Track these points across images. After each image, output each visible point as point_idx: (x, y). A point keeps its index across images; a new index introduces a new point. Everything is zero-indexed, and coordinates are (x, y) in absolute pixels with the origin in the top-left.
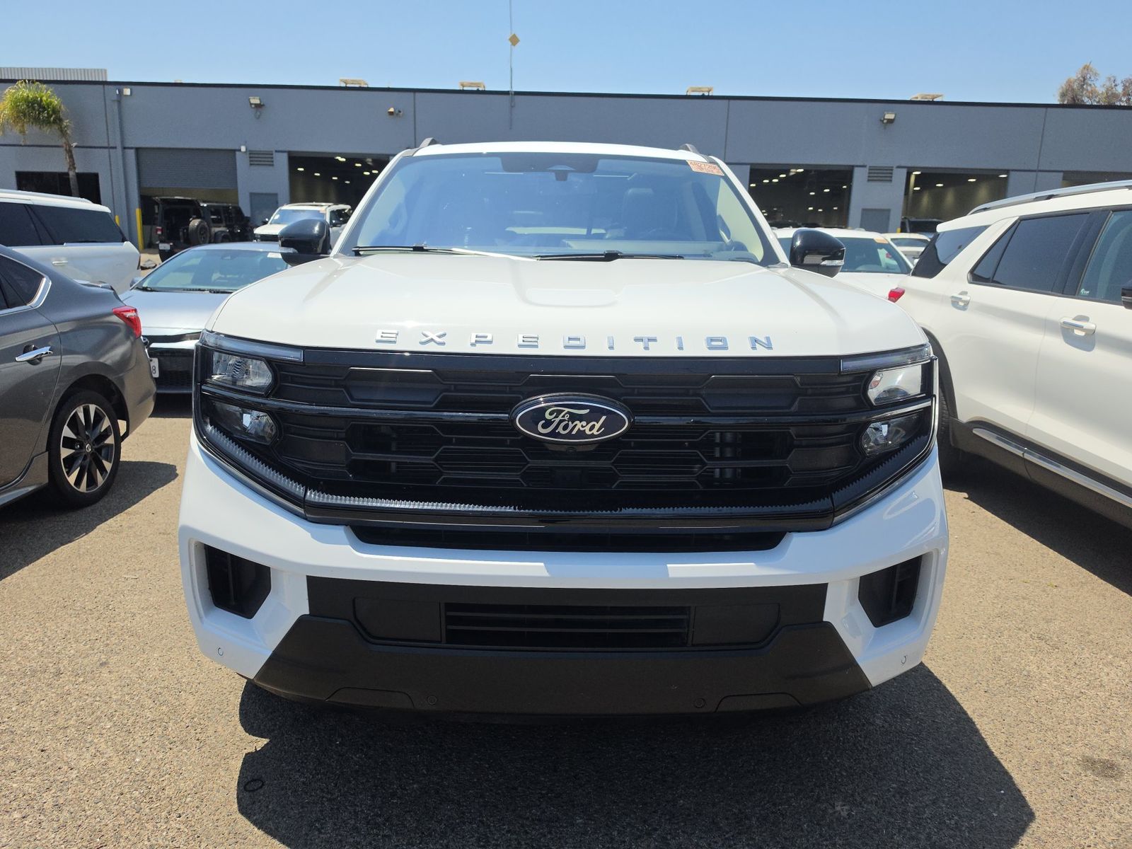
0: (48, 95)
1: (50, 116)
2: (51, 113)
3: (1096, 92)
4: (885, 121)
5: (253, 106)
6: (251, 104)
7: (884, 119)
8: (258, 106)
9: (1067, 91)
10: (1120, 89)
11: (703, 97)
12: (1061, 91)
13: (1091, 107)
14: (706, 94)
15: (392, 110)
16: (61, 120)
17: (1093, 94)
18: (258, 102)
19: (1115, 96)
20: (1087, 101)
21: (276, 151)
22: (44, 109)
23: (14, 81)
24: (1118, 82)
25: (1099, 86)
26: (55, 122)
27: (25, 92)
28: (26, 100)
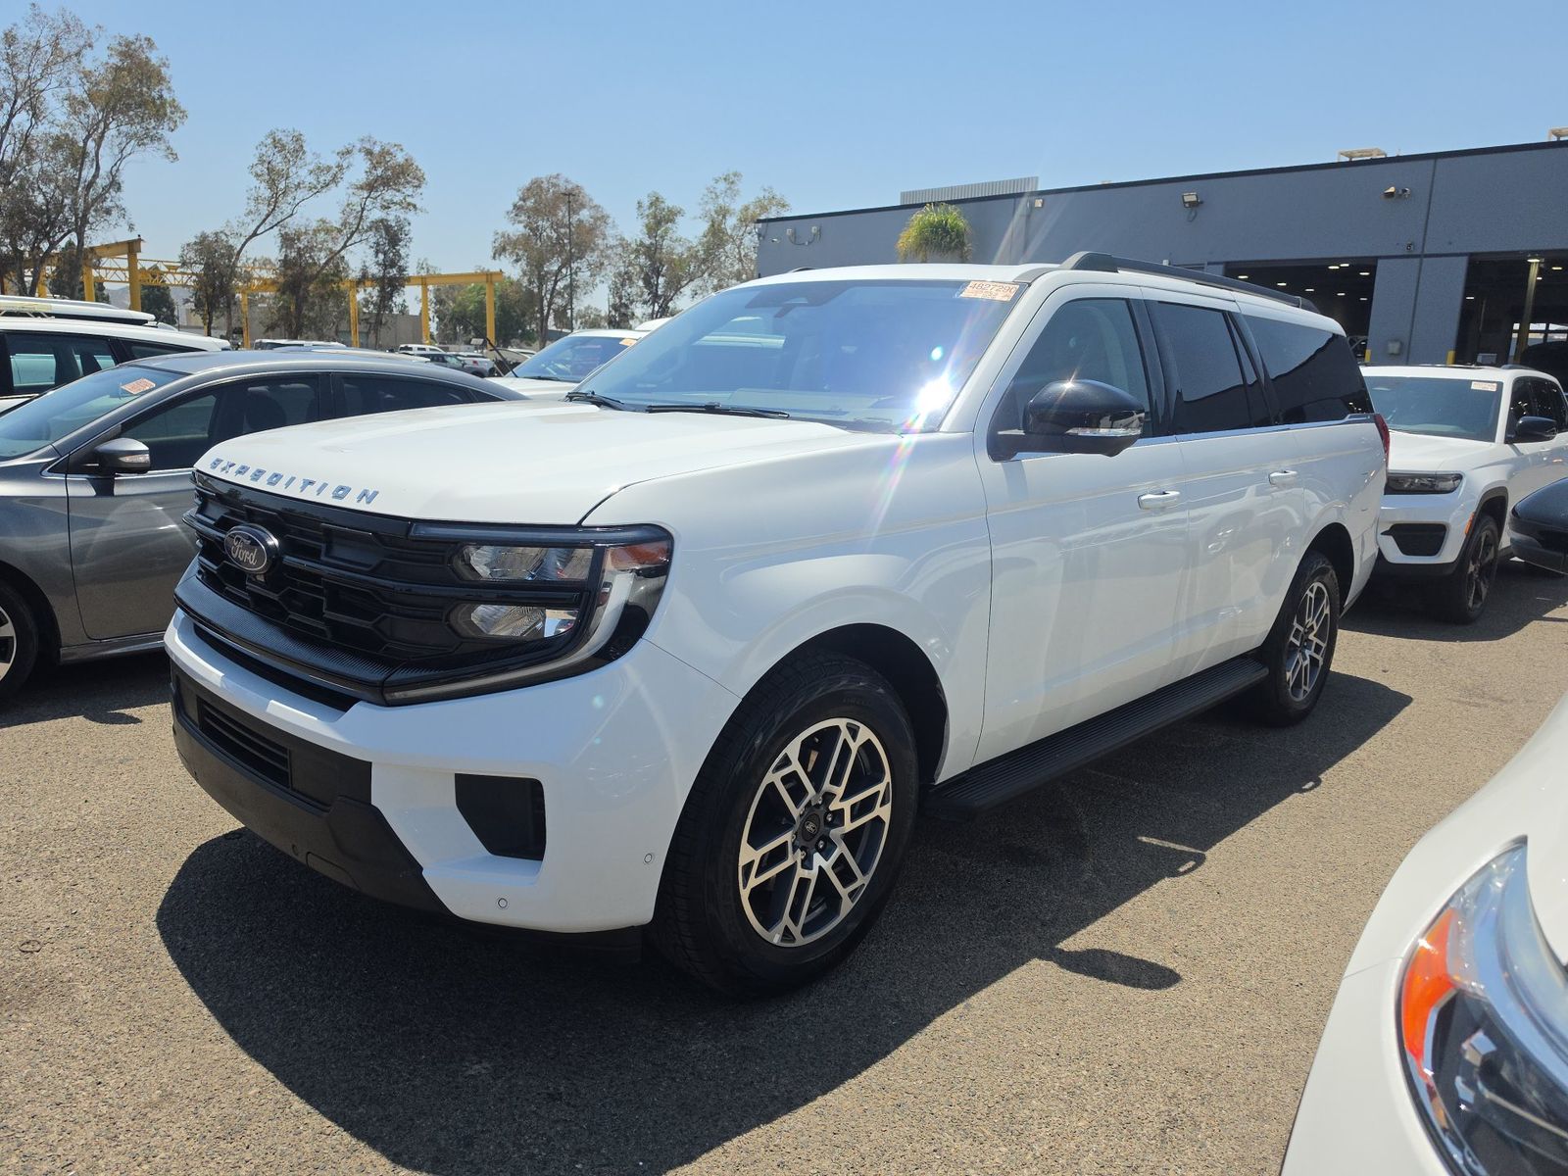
0: (954, 217)
1: (952, 240)
2: (953, 237)
5: (1187, 205)
6: (1185, 203)
8: (1193, 204)
15: (1392, 190)
16: (963, 244)
18: (1194, 198)
21: (1209, 264)
22: (948, 233)
23: (922, 205)
26: (956, 247)
27: (933, 216)
28: (931, 225)
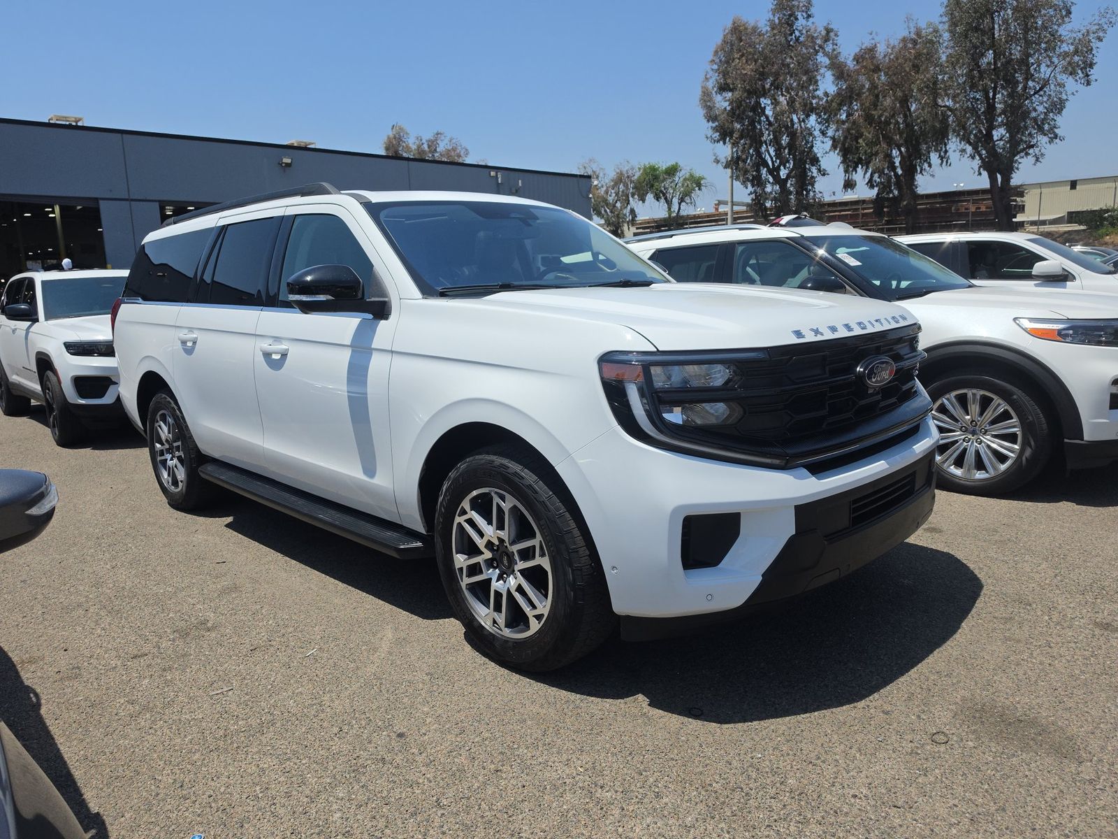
3: (410, 148)
4: (283, 165)
7: (283, 163)
9: (389, 145)
10: (425, 147)
11: (70, 127)
12: (385, 145)
13: (408, 159)
14: (74, 124)
17: (408, 149)
19: (424, 152)
20: (405, 155)
24: (424, 141)
25: (412, 142)
